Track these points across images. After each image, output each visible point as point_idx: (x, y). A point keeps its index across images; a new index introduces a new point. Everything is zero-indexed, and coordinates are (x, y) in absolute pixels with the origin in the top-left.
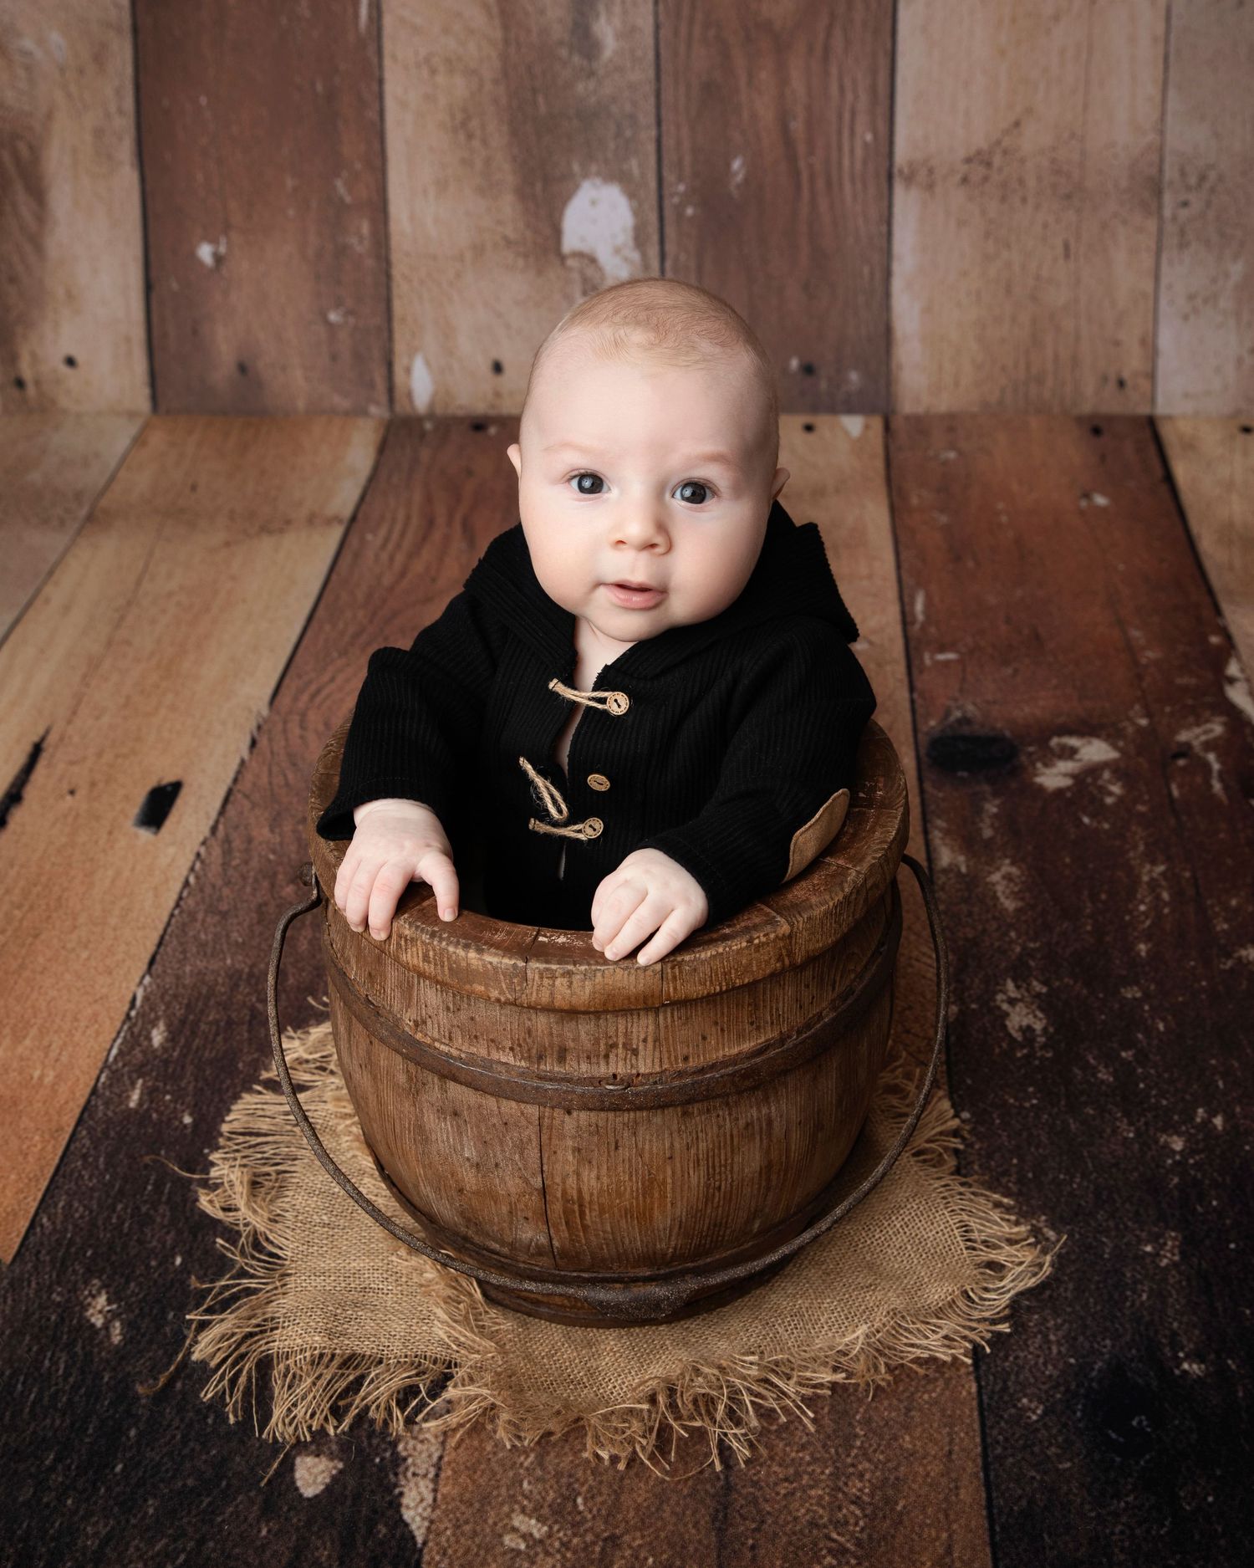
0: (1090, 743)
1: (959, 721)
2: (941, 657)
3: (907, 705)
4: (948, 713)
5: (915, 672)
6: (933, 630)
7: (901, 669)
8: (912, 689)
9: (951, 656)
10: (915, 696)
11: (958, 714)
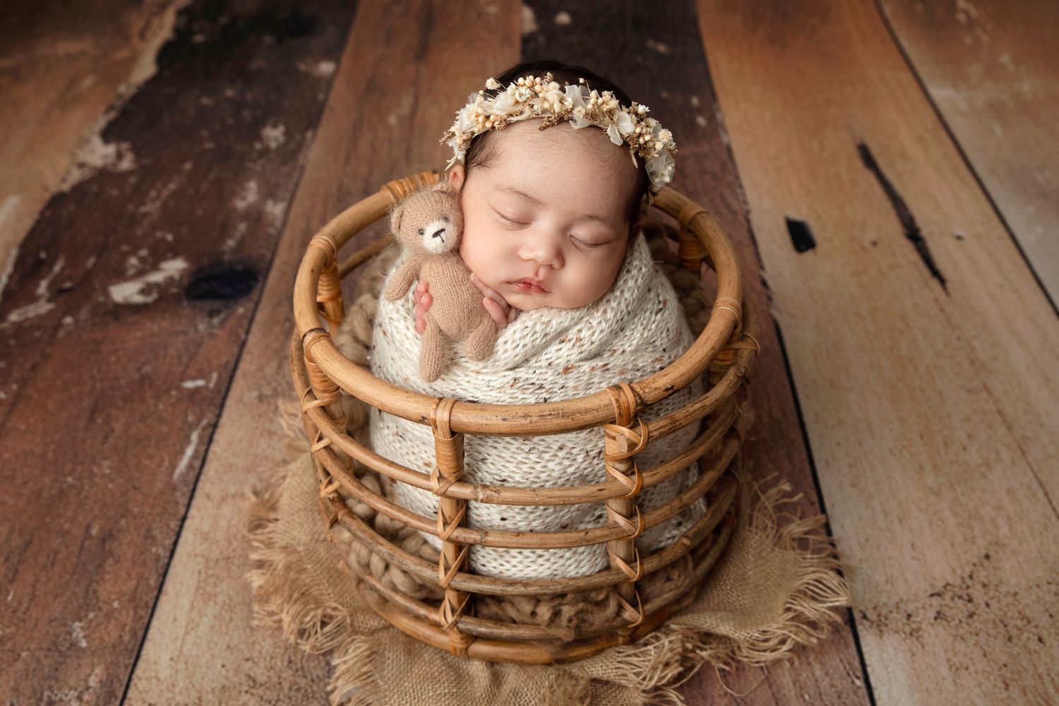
0: (125, 298)
1: (218, 312)
2: (200, 383)
3: (255, 328)
4: (223, 322)
5: (231, 366)
6: (190, 418)
7: (243, 366)
8: (243, 344)
9: (189, 385)
10: (243, 336)
11: (216, 320)
